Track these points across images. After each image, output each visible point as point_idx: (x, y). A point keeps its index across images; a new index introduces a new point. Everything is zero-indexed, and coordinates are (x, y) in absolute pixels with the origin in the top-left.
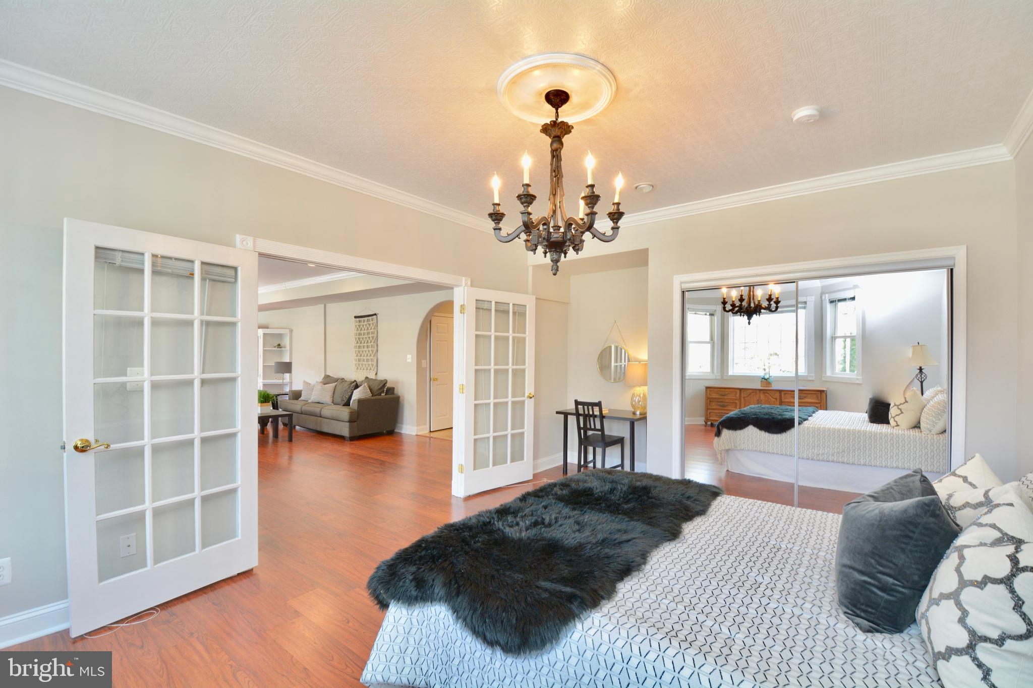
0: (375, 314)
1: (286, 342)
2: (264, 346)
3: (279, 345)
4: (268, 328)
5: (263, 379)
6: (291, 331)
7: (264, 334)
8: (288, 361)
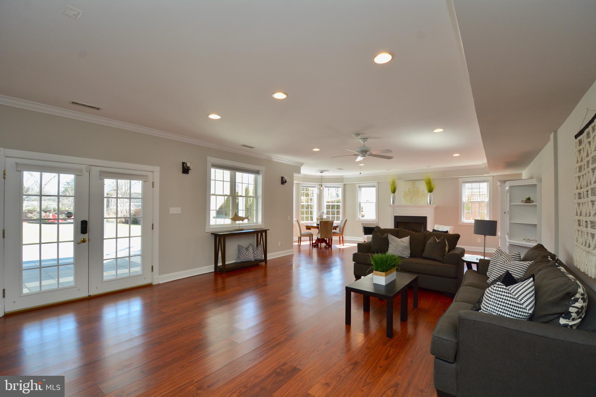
1: (540, 196)
2: (510, 201)
5: (510, 239)
6: (541, 180)
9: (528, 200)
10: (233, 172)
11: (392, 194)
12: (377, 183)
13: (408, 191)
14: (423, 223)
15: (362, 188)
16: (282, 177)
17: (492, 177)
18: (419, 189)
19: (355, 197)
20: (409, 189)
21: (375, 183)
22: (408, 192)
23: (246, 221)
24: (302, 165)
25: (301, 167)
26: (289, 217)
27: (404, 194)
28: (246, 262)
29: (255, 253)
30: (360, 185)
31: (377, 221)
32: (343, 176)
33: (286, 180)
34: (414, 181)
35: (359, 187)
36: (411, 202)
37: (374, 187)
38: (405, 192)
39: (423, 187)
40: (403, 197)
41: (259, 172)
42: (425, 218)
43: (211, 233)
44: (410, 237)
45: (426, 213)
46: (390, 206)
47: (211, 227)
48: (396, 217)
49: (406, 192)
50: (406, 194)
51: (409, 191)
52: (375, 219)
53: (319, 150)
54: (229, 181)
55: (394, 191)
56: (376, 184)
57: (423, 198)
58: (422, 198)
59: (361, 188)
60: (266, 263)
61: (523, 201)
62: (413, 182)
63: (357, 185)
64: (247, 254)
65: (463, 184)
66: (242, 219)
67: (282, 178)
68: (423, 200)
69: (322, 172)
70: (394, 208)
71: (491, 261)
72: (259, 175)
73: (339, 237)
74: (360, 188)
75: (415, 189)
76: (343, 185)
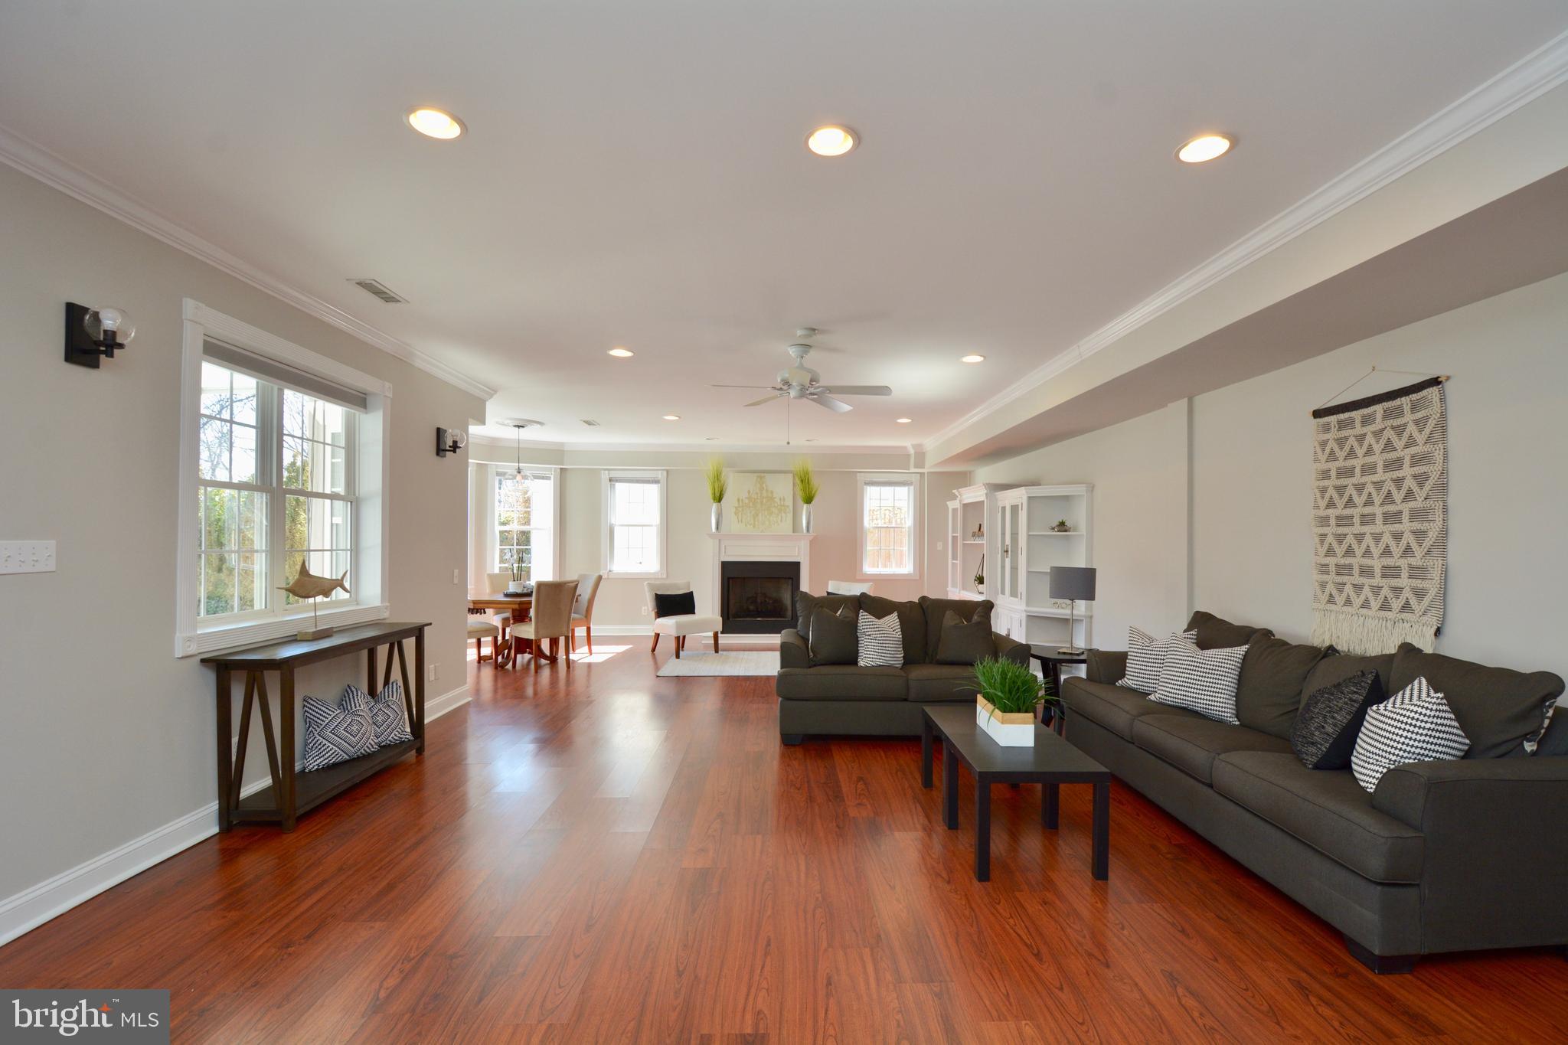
0: (1435, 382)
1: (1078, 517)
2: (1029, 528)
3: (1062, 524)
4: (1039, 484)
5: (1028, 604)
6: (1092, 488)
7: (1030, 498)
8: (1083, 565)
9: (1062, 527)
10: (273, 385)
11: (715, 506)
12: (665, 473)
13: (746, 498)
14: (792, 579)
15: (618, 485)
16: (439, 430)
17: (919, 475)
18: (772, 492)
19: (596, 509)
20: (749, 492)
21: (660, 472)
22: (747, 501)
23: (339, 594)
24: (491, 396)
25: (487, 403)
26: (456, 572)
27: (737, 505)
28: (345, 762)
29: (380, 718)
30: (614, 474)
31: (665, 576)
32: (562, 444)
33: (455, 442)
34: (761, 473)
35: (610, 480)
36: (754, 527)
37: (656, 482)
38: (738, 500)
39: (784, 489)
40: (735, 514)
41: (365, 399)
42: (796, 566)
43: (203, 661)
44: (898, 616)
45: (798, 553)
46: (711, 536)
47: (199, 632)
48: (725, 566)
49: (742, 500)
50: (743, 507)
51: (749, 498)
52: (658, 573)
53: (628, 354)
54: (254, 424)
55: (719, 498)
56: (661, 475)
57: (782, 517)
58: (780, 517)
59: (614, 485)
60: (420, 751)
61: (1053, 529)
62: (759, 474)
63: (605, 476)
64: (355, 728)
65: (865, 487)
66: (325, 587)
67: (440, 433)
68: (781, 521)
69: (519, 427)
70: (720, 540)
71: (1129, 653)
72: (366, 413)
73: (585, 628)
74: (613, 483)
75: (765, 494)
76: (559, 471)
